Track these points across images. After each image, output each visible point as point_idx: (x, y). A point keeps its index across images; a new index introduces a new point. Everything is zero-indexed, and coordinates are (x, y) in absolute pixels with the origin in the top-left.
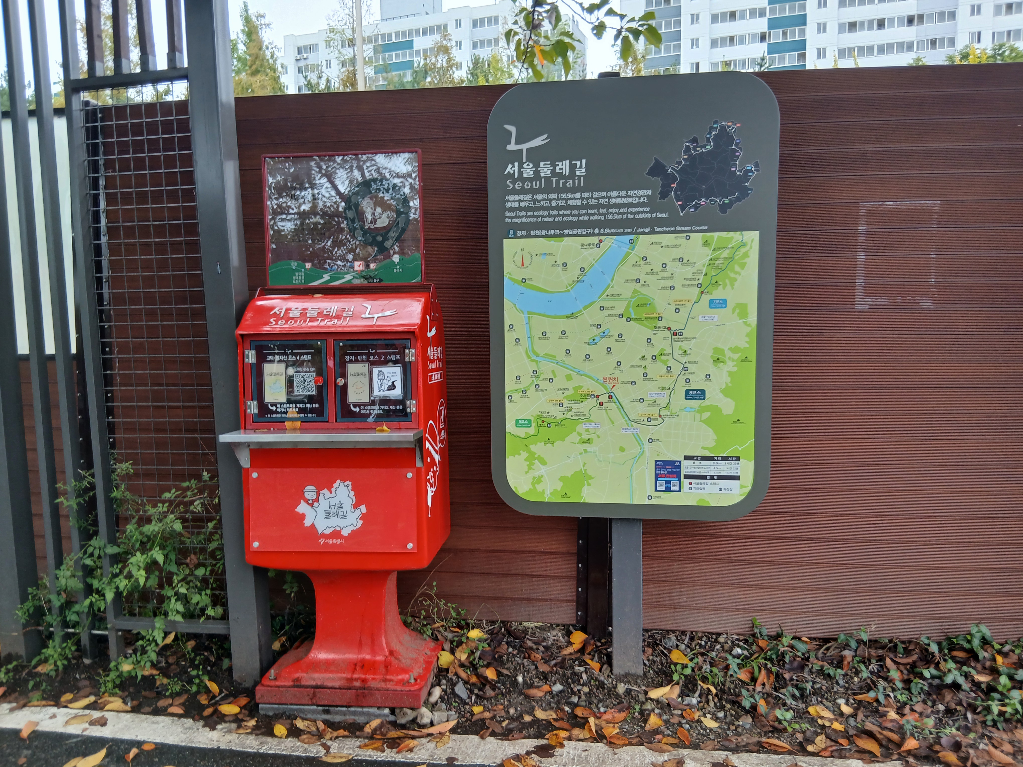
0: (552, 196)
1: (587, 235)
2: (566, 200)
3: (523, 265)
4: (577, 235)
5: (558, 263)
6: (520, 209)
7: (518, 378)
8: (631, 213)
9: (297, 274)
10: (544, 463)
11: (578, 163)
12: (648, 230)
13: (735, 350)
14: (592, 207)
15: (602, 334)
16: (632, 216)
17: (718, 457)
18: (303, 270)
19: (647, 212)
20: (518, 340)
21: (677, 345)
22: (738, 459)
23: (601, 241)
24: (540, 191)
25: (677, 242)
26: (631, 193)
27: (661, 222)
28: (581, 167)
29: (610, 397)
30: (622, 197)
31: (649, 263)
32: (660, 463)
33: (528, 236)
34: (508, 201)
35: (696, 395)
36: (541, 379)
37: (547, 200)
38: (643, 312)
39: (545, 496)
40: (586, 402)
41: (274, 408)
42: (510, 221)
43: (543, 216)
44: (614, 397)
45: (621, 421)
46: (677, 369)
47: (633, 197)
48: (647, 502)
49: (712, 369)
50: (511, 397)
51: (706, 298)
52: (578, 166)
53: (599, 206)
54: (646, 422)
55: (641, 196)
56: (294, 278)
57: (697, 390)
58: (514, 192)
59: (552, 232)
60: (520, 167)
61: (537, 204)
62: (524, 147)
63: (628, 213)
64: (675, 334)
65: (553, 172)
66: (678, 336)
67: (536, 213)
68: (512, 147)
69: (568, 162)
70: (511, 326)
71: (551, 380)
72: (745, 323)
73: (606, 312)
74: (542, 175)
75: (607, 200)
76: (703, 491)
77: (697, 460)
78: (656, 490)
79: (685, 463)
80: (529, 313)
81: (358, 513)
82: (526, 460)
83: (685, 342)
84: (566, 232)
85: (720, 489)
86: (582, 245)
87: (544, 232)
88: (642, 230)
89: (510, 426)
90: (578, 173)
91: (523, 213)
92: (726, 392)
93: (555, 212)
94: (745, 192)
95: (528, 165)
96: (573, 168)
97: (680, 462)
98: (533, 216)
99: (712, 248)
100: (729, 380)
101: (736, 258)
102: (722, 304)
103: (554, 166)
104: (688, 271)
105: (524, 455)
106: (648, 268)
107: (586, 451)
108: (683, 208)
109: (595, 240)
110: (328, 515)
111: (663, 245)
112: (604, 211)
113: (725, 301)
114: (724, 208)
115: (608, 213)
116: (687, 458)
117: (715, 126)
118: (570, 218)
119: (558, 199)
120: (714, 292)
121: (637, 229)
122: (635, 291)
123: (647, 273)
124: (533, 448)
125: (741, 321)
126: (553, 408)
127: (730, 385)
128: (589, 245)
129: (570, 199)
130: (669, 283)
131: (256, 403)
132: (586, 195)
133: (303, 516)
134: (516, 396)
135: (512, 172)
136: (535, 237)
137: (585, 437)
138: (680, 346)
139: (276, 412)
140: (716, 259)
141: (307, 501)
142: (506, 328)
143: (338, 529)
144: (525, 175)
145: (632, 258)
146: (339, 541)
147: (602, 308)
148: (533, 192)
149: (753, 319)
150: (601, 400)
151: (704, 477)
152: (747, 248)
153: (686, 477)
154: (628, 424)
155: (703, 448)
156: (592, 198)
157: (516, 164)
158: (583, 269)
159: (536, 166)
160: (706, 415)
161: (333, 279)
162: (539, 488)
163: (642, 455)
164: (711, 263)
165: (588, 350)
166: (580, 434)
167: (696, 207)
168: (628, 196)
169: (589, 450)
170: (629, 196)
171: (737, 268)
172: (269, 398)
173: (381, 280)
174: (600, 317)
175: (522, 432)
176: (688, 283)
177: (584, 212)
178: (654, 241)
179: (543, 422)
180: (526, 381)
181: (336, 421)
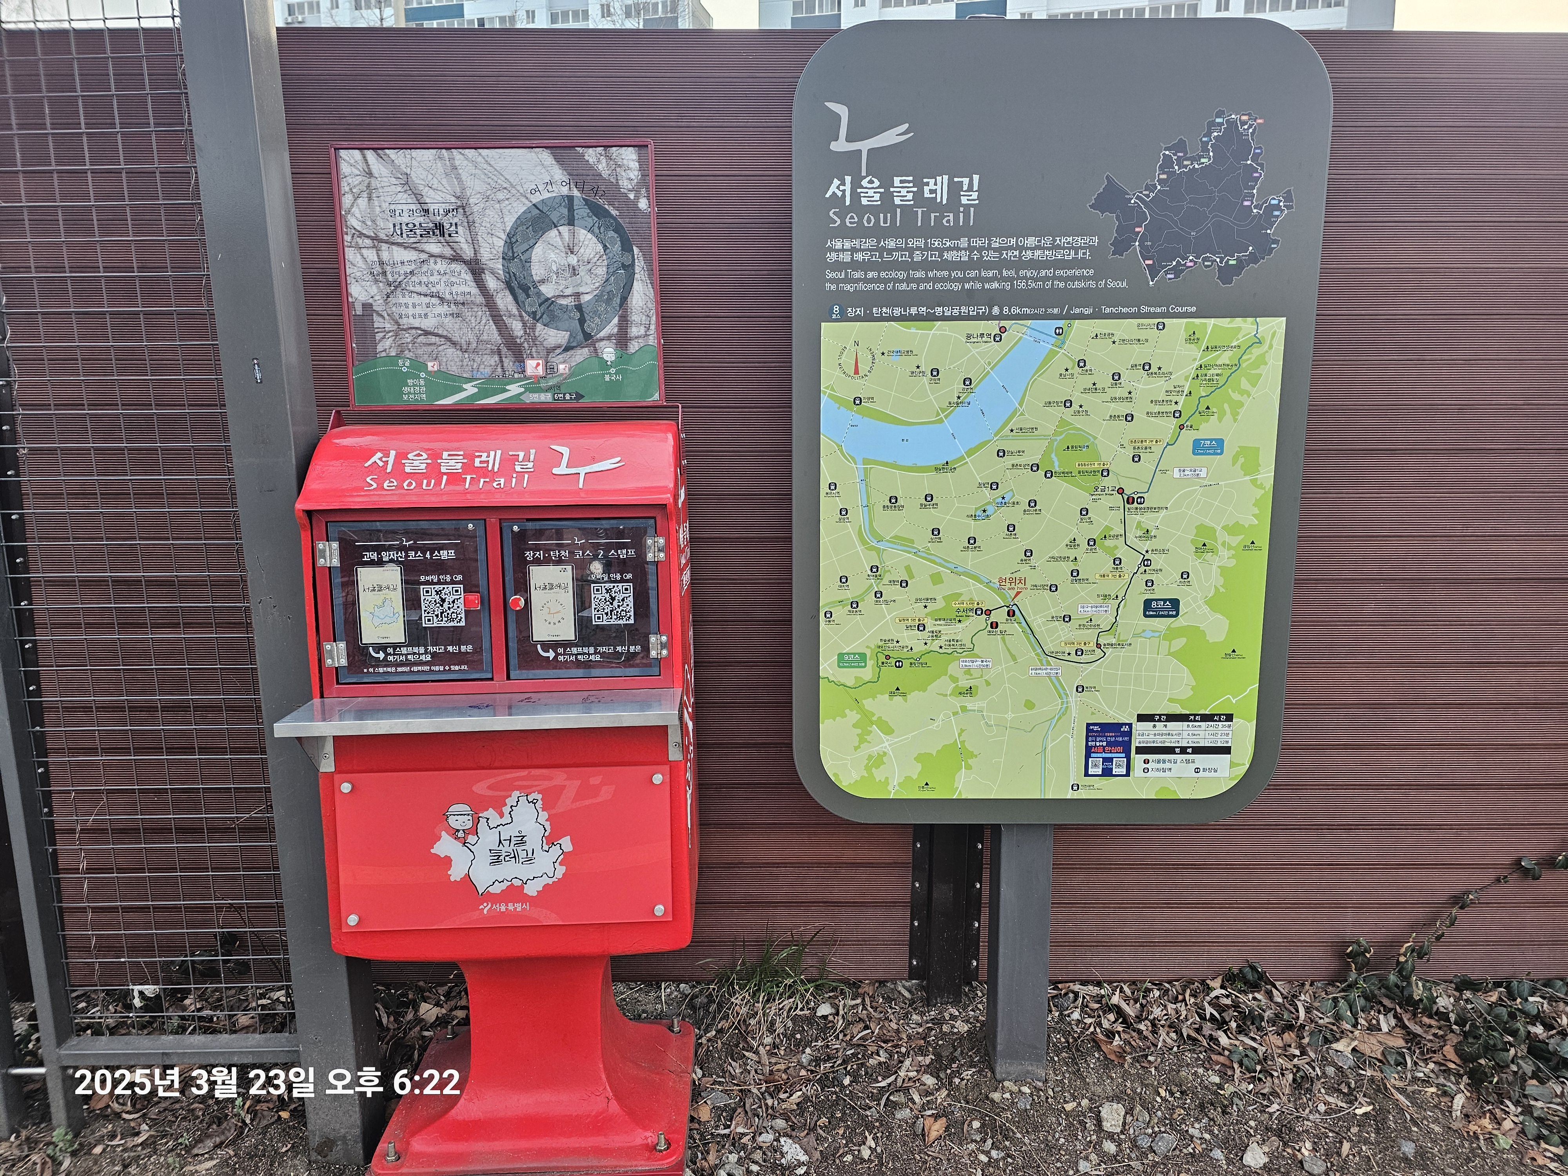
0: (913, 243)
1: (978, 318)
2: (941, 251)
3: (856, 372)
4: (960, 318)
5: (922, 369)
6: (855, 265)
7: (844, 580)
8: (1060, 279)
9: (410, 381)
10: (888, 731)
11: (966, 181)
12: (1088, 311)
13: (1233, 529)
14: (989, 265)
15: (1000, 500)
16: (1062, 285)
17: (1195, 715)
18: (423, 375)
19: (1089, 278)
20: (844, 512)
21: (1134, 519)
22: (1229, 718)
23: (1003, 330)
24: (892, 232)
25: (1142, 335)
26: (1060, 241)
27: (1115, 298)
28: (970, 188)
29: (1012, 613)
30: (1044, 248)
31: (1090, 372)
32: (1096, 728)
33: (869, 318)
34: (831, 250)
35: (1163, 609)
36: (886, 581)
37: (906, 249)
38: (1074, 462)
39: (890, 788)
40: (966, 623)
41: (381, 655)
42: (833, 287)
43: (896, 280)
44: (1017, 612)
45: (1030, 654)
46: (1131, 562)
47: (1064, 248)
48: (1070, 795)
49: (1192, 564)
50: (829, 614)
51: (1188, 436)
52: (965, 188)
53: (1002, 264)
54: (1073, 657)
55: (1081, 248)
56: (406, 389)
57: (1165, 600)
58: (844, 233)
59: (914, 311)
60: (856, 184)
61: (887, 258)
62: (865, 146)
63: (1054, 278)
64: (1130, 500)
65: (918, 196)
66: (1135, 504)
67: (883, 274)
68: (840, 145)
69: (946, 177)
70: (833, 486)
71: (904, 584)
72: (1254, 482)
73: (1009, 461)
74: (897, 201)
75: (1017, 253)
76: (1168, 773)
77: (1159, 721)
78: (1087, 774)
79: (1140, 728)
80: (866, 461)
81: (555, 851)
82: (855, 726)
83: (1149, 515)
84: (939, 310)
85: (1197, 770)
86: (969, 337)
87: (897, 311)
88: (1077, 311)
89: (827, 666)
90: (964, 200)
91: (858, 275)
92: (1213, 603)
93: (920, 274)
94: (1264, 247)
95: (871, 182)
96: (955, 190)
97: (1130, 725)
98: (879, 280)
99: (1203, 347)
100: (1221, 581)
101: (1244, 365)
102: (1217, 447)
103: (920, 185)
104: (1158, 387)
105: (853, 716)
106: (1087, 381)
107: (964, 709)
108: (1154, 271)
109: (993, 327)
110: (497, 860)
111: (1115, 338)
112: (1012, 273)
113: (1220, 442)
114: (1226, 274)
115: (1019, 278)
116: (1141, 718)
117: (1219, 120)
118: (948, 286)
119: (927, 248)
120: (1203, 426)
121: (1070, 309)
122: (1063, 422)
123: (1086, 391)
124: (868, 704)
125: (1248, 478)
126: (906, 633)
127: (1222, 590)
128: (982, 335)
129: (949, 249)
130: (1123, 409)
131: (342, 645)
132: (977, 242)
133: (447, 861)
134: (840, 613)
135: (839, 194)
136: (881, 319)
137: (965, 683)
138: (1139, 523)
139: (386, 663)
140: (1208, 367)
141: (454, 833)
142: (824, 488)
143: (517, 883)
144: (864, 202)
145: (1061, 361)
146: (519, 907)
147: (1002, 453)
148: (878, 233)
149: (1267, 474)
150: (993, 618)
151: (1170, 750)
152: (1265, 347)
153: (1140, 750)
154: (1041, 661)
155: (1171, 700)
156: (990, 248)
157: (848, 179)
158: (967, 382)
159: (887, 184)
160: (1179, 643)
161: (484, 392)
162: (879, 775)
163: (1064, 714)
164: (1201, 373)
165: (973, 528)
166: (954, 679)
167: (1177, 271)
168: (1055, 247)
169: (970, 706)
170: (1059, 247)
171: (1244, 384)
172: (370, 635)
173: (579, 396)
174: (997, 469)
175: (849, 676)
176: (1157, 408)
177: (973, 274)
178: (1098, 331)
179: (888, 657)
180: (859, 585)
181: (508, 678)
